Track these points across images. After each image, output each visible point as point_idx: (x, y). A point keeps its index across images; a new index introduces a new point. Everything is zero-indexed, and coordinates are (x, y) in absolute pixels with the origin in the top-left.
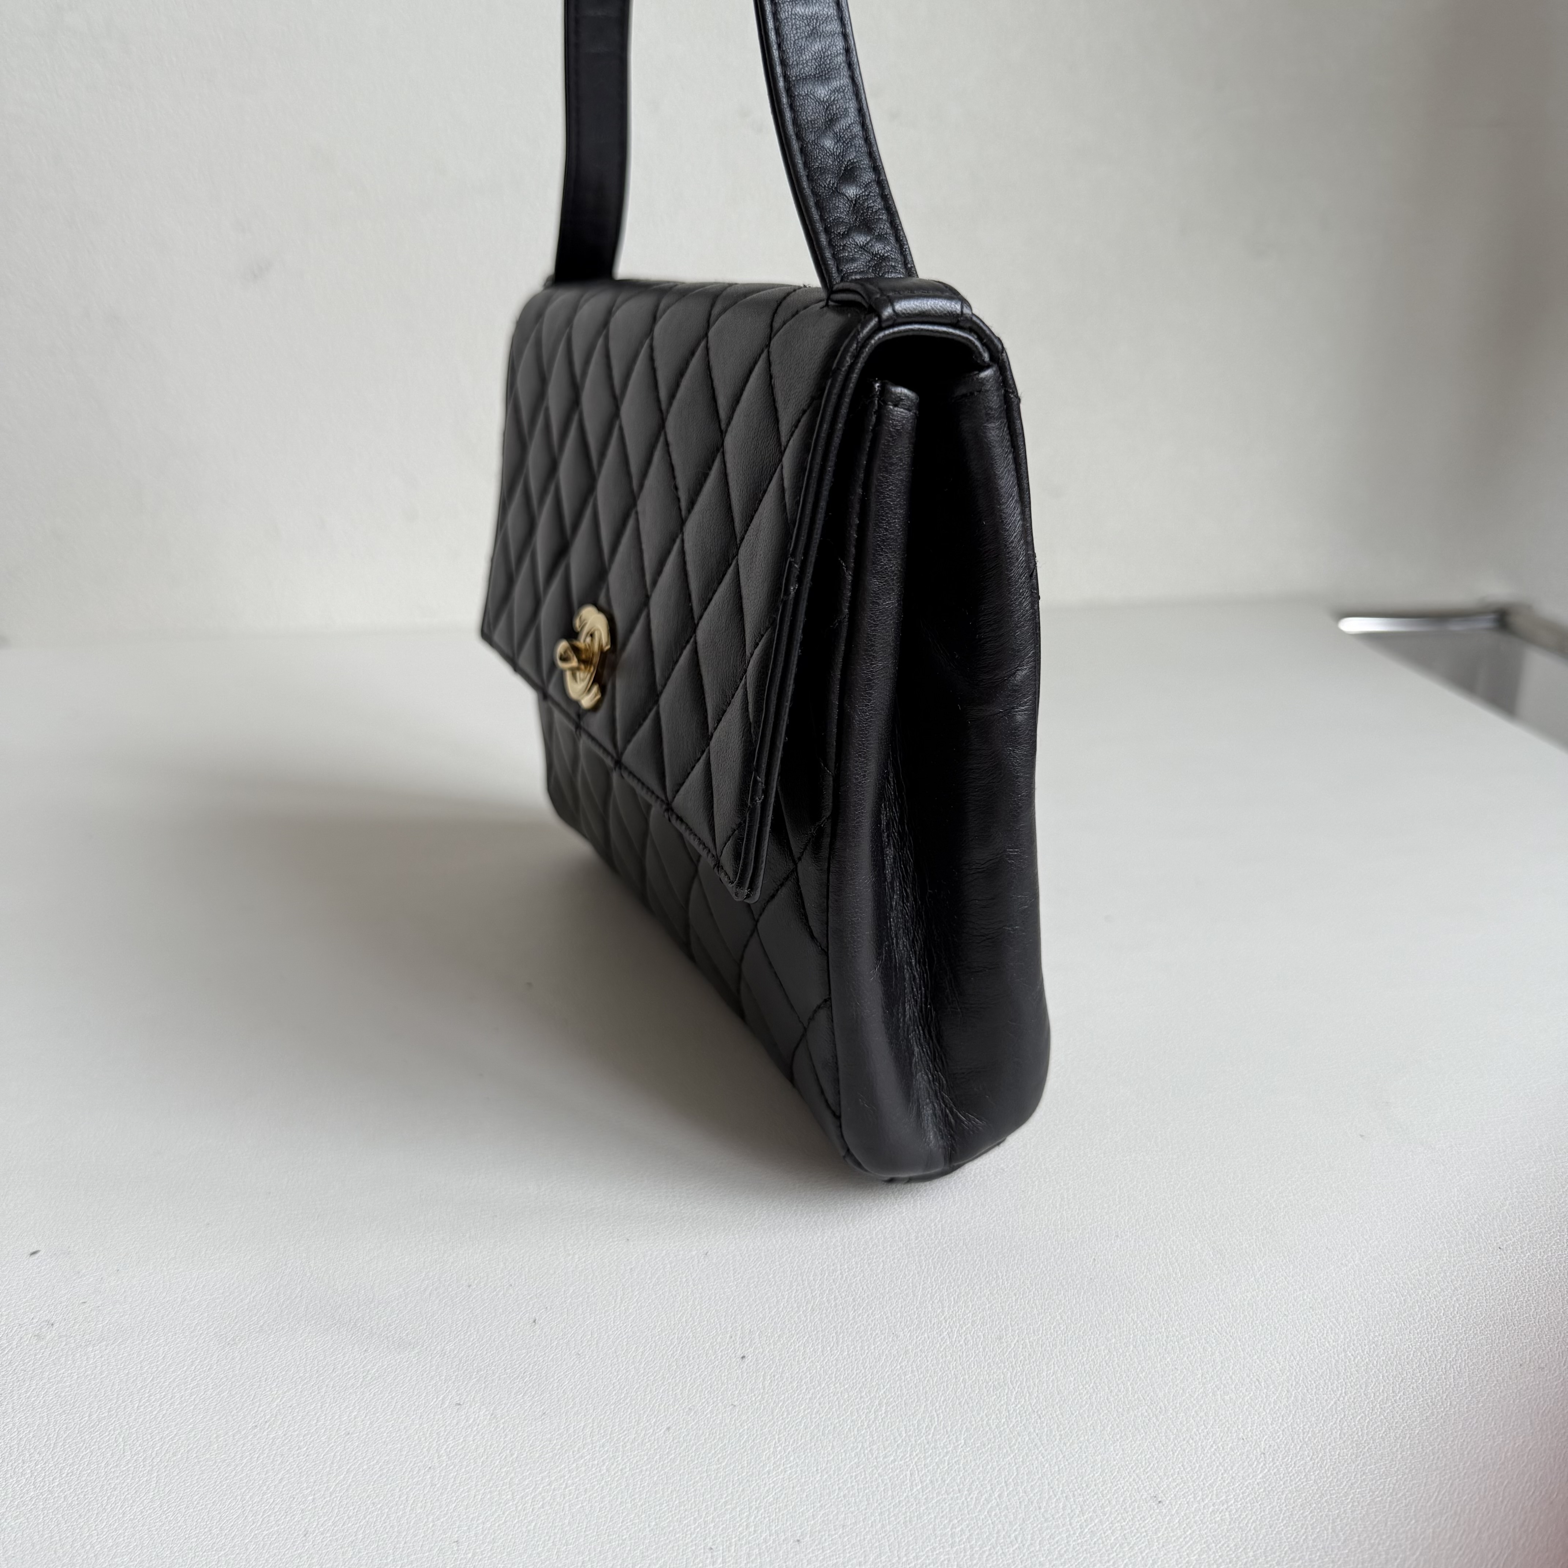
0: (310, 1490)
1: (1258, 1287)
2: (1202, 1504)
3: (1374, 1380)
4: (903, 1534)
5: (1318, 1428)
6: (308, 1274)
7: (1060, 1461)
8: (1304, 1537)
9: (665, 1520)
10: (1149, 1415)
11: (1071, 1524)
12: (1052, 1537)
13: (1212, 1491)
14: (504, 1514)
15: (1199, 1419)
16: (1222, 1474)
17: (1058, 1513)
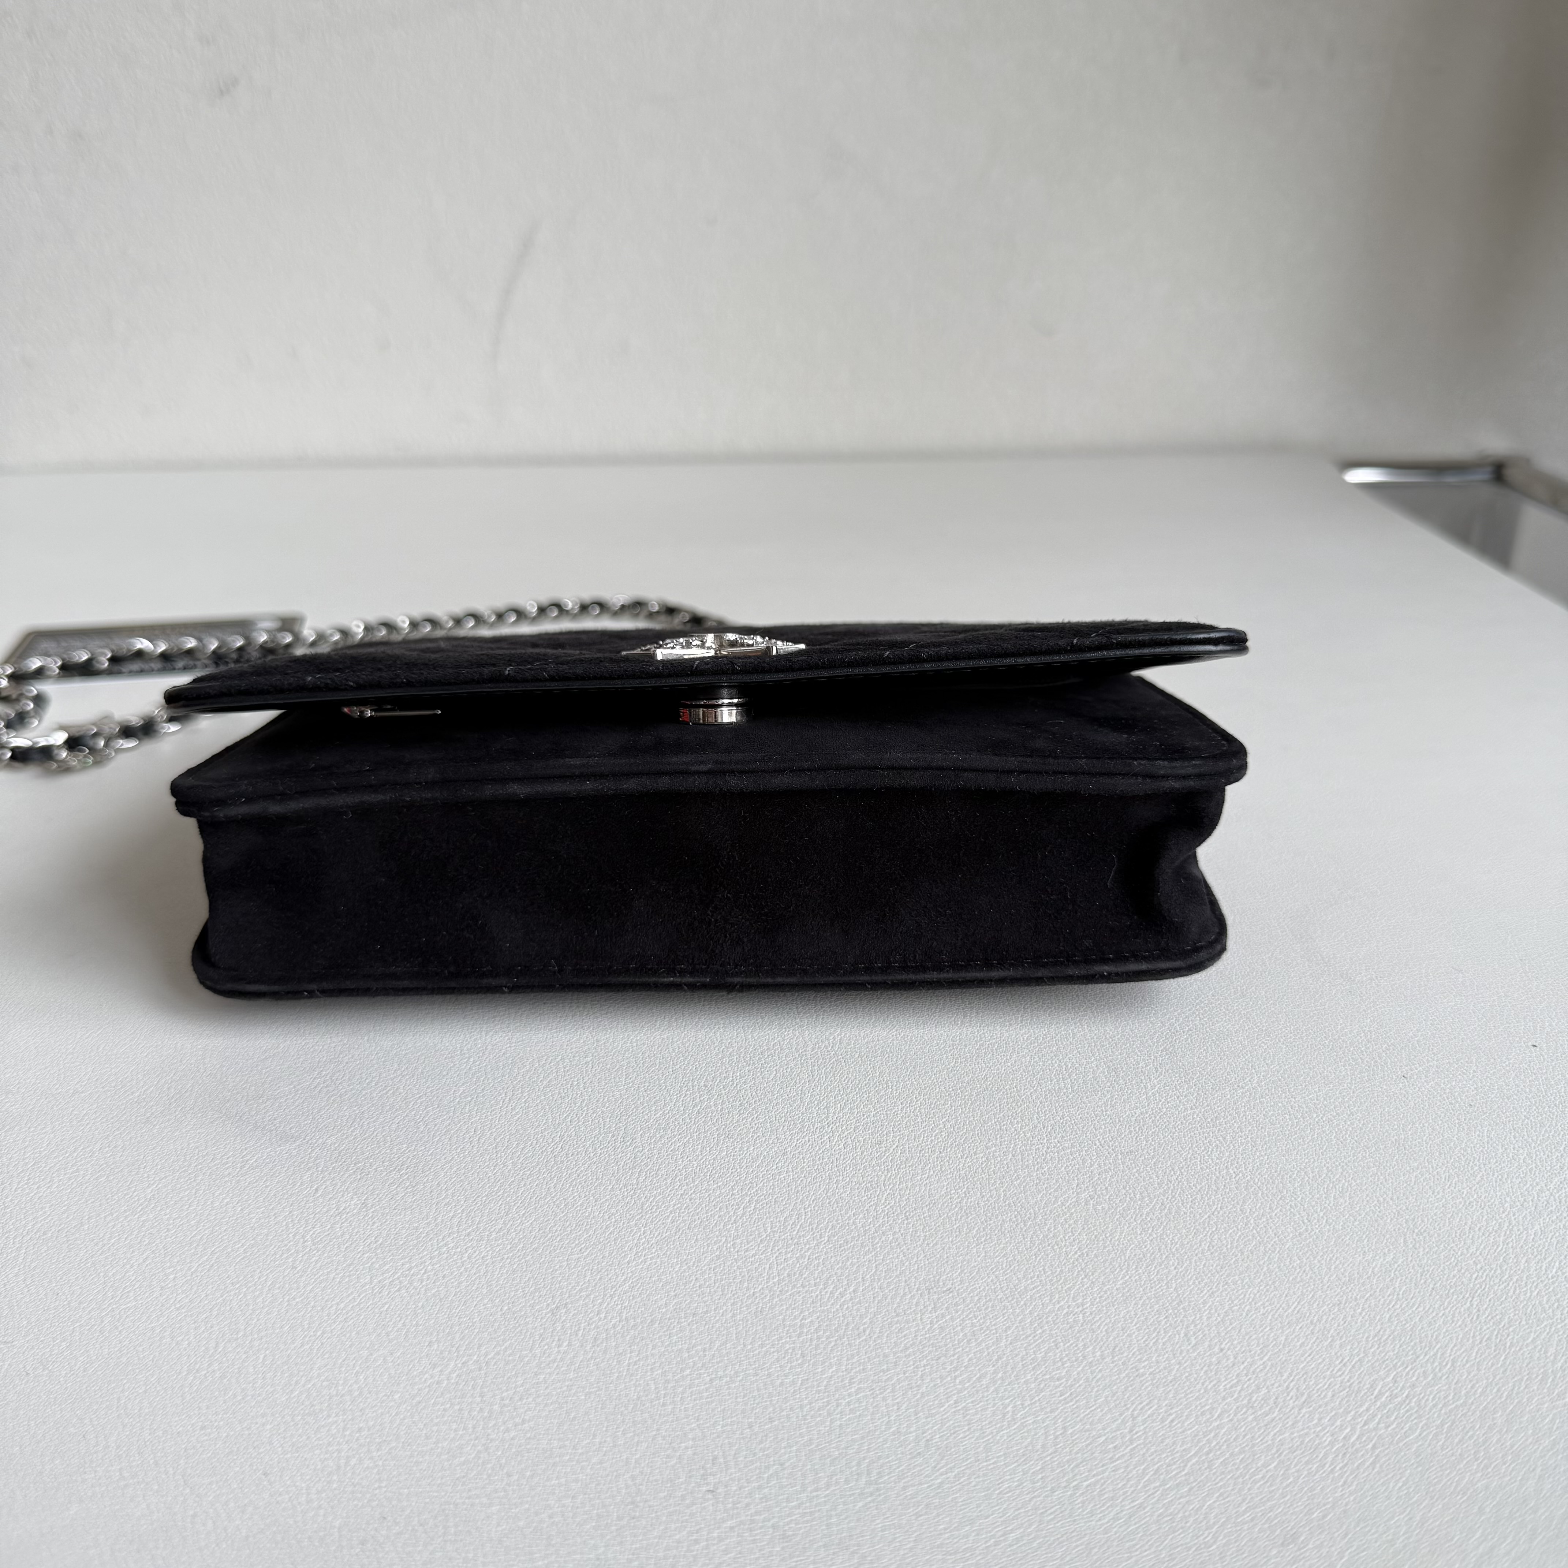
0: (172, 1269)
1: (1148, 1105)
2: (1057, 1306)
3: (1252, 1197)
4: (752, 1323)
5: (1187, 1240)
6: (202, 1071)
7: (921, 1260)
8: (1154, 1340)
9: (518, 1305)
10: (1017, 1220)
11: (921, 1319)
12: (900, 1330)
13: (1070, 1294)
14: (359, 1296)
15: (1067, 1226)
16: (1082, 1279)
17: (911, 1308)
